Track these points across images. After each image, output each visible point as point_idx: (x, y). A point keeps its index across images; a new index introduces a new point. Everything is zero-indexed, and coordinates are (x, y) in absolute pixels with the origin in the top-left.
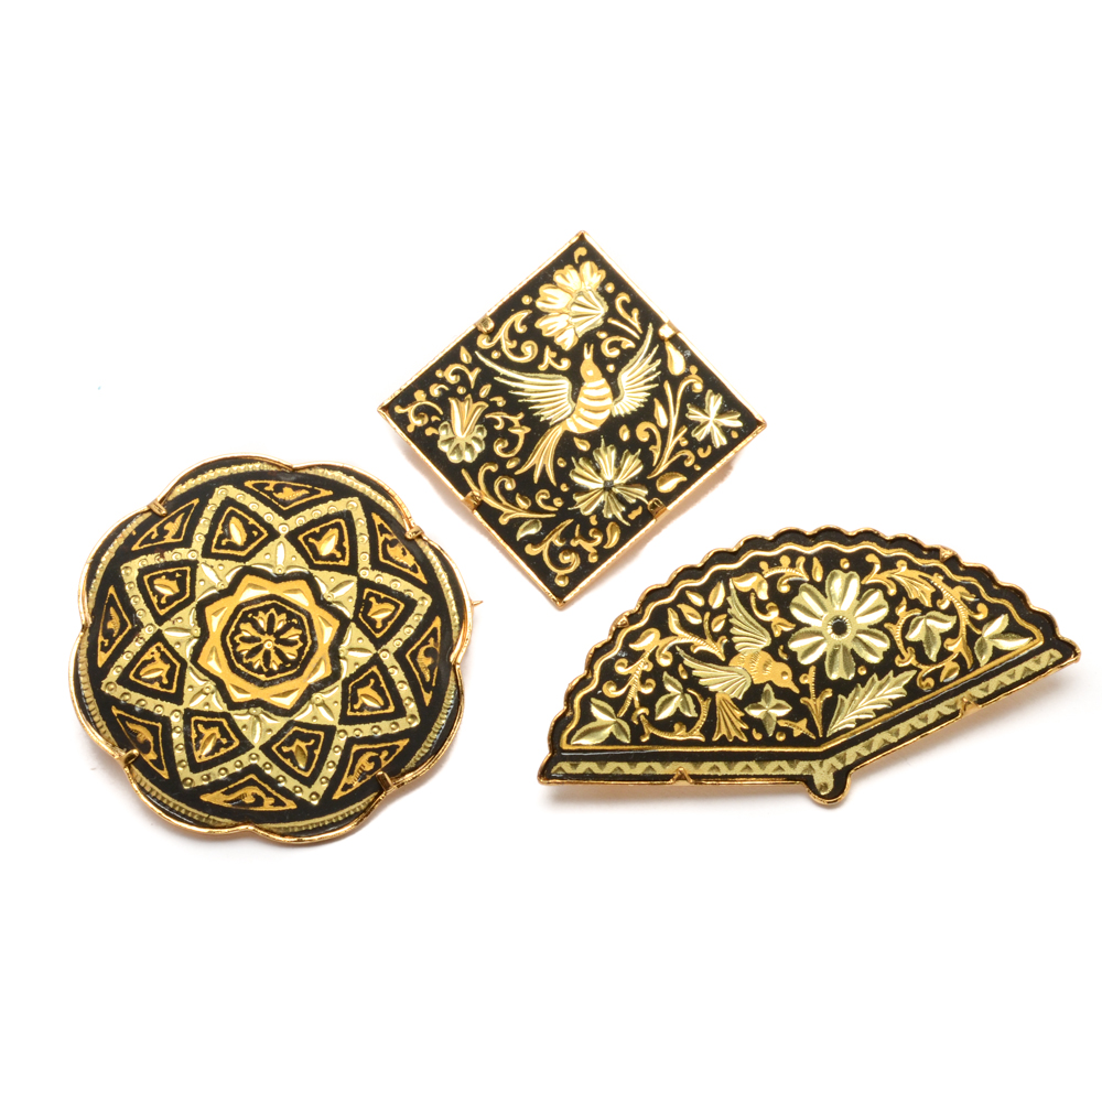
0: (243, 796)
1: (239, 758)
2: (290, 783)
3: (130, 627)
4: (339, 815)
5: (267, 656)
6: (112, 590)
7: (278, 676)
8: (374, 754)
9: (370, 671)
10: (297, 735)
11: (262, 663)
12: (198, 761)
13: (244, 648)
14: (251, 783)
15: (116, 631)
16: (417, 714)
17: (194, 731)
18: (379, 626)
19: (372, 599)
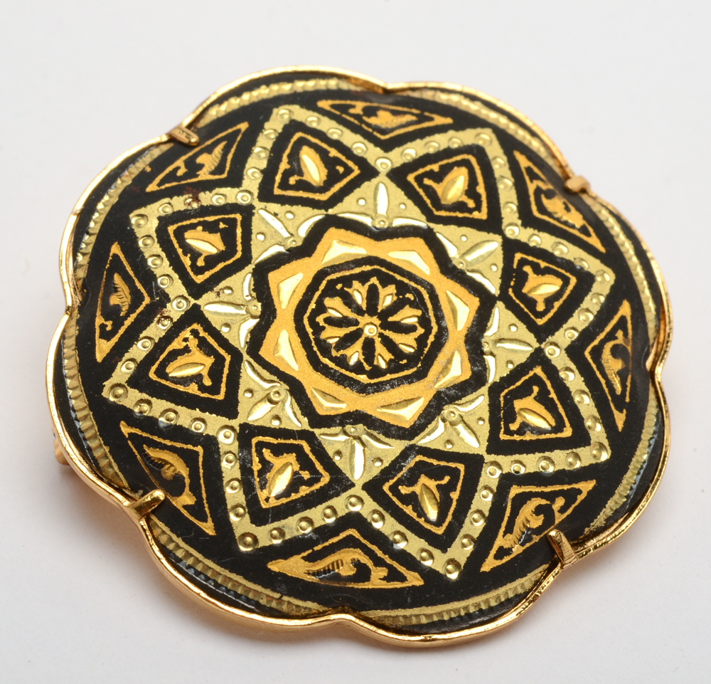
0: (338, 564)
1: (330, 503)
2: (413, 545)
3: (147, 300)
4: (492, 598)
5: (369, 347)
6: (115, 249)
7: (388, 377)
8: (544, 502)
9: (531, 373)
10: (421, 469)
11: (362, 358)
12: (264, 505)
13: (332, 335)
14: (350, 542)
15: (125, 309)
16: (606, 443)
17: (256, 459)
18: (541, 307)
19: (527, 269)
